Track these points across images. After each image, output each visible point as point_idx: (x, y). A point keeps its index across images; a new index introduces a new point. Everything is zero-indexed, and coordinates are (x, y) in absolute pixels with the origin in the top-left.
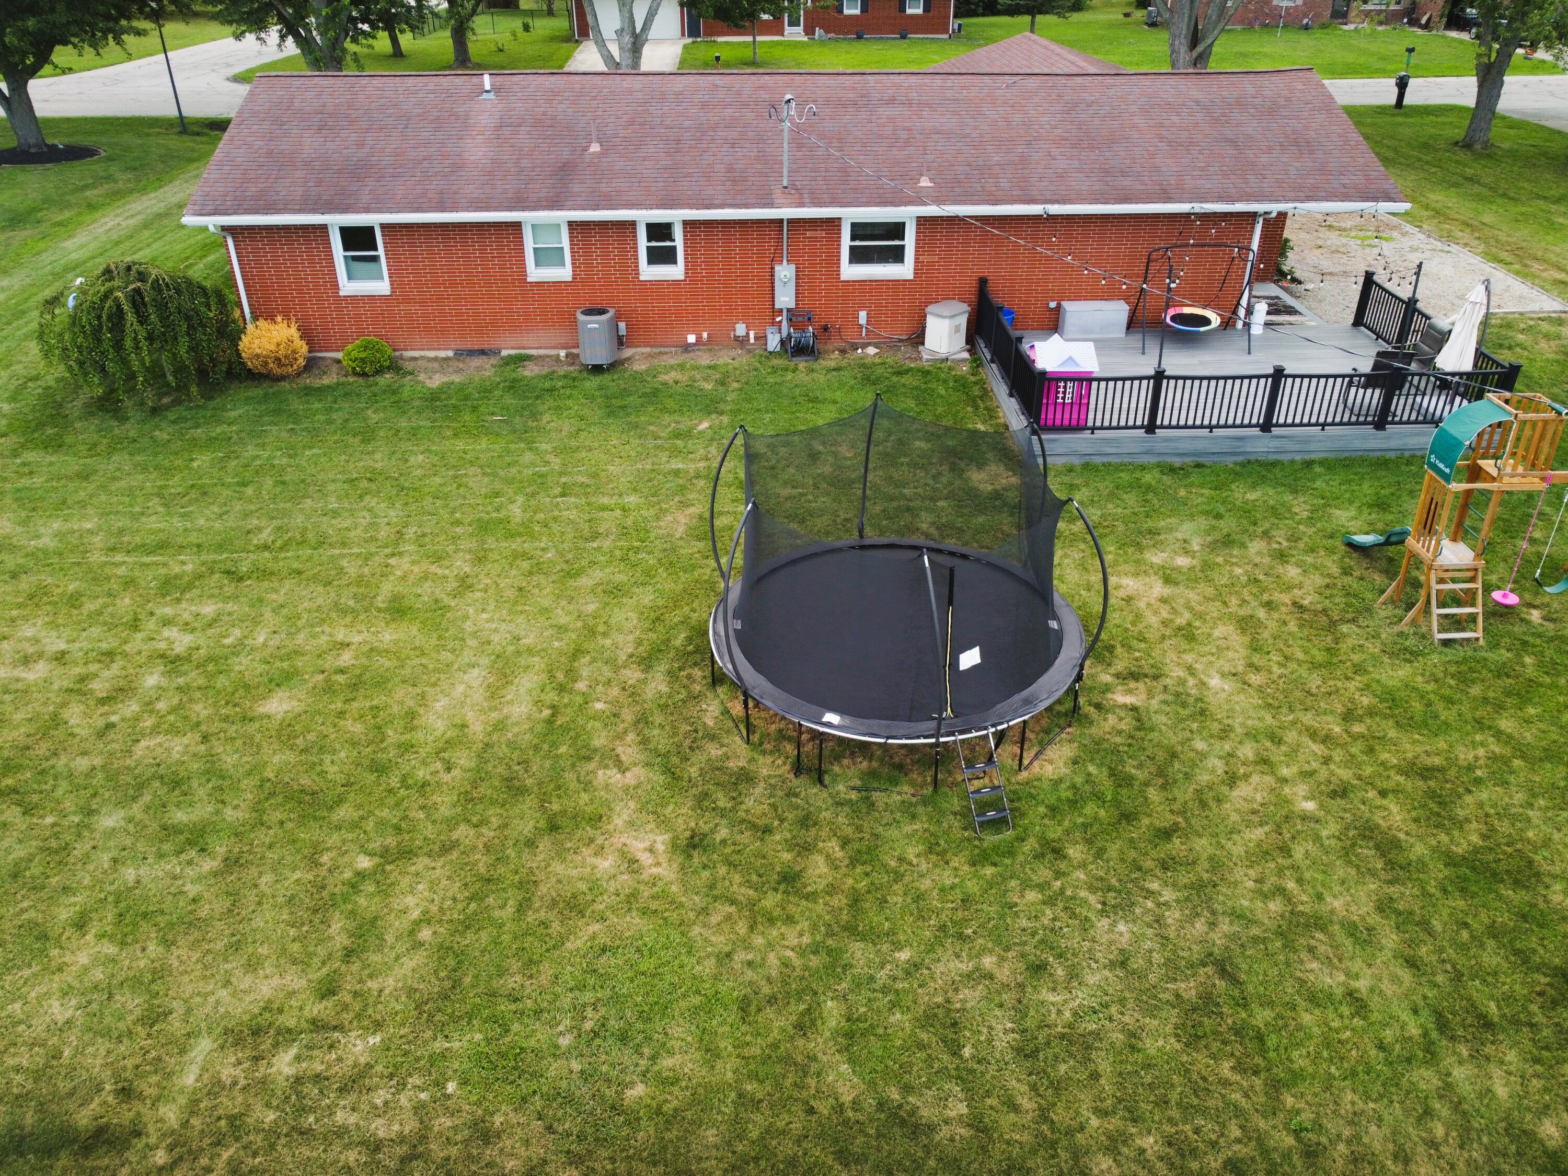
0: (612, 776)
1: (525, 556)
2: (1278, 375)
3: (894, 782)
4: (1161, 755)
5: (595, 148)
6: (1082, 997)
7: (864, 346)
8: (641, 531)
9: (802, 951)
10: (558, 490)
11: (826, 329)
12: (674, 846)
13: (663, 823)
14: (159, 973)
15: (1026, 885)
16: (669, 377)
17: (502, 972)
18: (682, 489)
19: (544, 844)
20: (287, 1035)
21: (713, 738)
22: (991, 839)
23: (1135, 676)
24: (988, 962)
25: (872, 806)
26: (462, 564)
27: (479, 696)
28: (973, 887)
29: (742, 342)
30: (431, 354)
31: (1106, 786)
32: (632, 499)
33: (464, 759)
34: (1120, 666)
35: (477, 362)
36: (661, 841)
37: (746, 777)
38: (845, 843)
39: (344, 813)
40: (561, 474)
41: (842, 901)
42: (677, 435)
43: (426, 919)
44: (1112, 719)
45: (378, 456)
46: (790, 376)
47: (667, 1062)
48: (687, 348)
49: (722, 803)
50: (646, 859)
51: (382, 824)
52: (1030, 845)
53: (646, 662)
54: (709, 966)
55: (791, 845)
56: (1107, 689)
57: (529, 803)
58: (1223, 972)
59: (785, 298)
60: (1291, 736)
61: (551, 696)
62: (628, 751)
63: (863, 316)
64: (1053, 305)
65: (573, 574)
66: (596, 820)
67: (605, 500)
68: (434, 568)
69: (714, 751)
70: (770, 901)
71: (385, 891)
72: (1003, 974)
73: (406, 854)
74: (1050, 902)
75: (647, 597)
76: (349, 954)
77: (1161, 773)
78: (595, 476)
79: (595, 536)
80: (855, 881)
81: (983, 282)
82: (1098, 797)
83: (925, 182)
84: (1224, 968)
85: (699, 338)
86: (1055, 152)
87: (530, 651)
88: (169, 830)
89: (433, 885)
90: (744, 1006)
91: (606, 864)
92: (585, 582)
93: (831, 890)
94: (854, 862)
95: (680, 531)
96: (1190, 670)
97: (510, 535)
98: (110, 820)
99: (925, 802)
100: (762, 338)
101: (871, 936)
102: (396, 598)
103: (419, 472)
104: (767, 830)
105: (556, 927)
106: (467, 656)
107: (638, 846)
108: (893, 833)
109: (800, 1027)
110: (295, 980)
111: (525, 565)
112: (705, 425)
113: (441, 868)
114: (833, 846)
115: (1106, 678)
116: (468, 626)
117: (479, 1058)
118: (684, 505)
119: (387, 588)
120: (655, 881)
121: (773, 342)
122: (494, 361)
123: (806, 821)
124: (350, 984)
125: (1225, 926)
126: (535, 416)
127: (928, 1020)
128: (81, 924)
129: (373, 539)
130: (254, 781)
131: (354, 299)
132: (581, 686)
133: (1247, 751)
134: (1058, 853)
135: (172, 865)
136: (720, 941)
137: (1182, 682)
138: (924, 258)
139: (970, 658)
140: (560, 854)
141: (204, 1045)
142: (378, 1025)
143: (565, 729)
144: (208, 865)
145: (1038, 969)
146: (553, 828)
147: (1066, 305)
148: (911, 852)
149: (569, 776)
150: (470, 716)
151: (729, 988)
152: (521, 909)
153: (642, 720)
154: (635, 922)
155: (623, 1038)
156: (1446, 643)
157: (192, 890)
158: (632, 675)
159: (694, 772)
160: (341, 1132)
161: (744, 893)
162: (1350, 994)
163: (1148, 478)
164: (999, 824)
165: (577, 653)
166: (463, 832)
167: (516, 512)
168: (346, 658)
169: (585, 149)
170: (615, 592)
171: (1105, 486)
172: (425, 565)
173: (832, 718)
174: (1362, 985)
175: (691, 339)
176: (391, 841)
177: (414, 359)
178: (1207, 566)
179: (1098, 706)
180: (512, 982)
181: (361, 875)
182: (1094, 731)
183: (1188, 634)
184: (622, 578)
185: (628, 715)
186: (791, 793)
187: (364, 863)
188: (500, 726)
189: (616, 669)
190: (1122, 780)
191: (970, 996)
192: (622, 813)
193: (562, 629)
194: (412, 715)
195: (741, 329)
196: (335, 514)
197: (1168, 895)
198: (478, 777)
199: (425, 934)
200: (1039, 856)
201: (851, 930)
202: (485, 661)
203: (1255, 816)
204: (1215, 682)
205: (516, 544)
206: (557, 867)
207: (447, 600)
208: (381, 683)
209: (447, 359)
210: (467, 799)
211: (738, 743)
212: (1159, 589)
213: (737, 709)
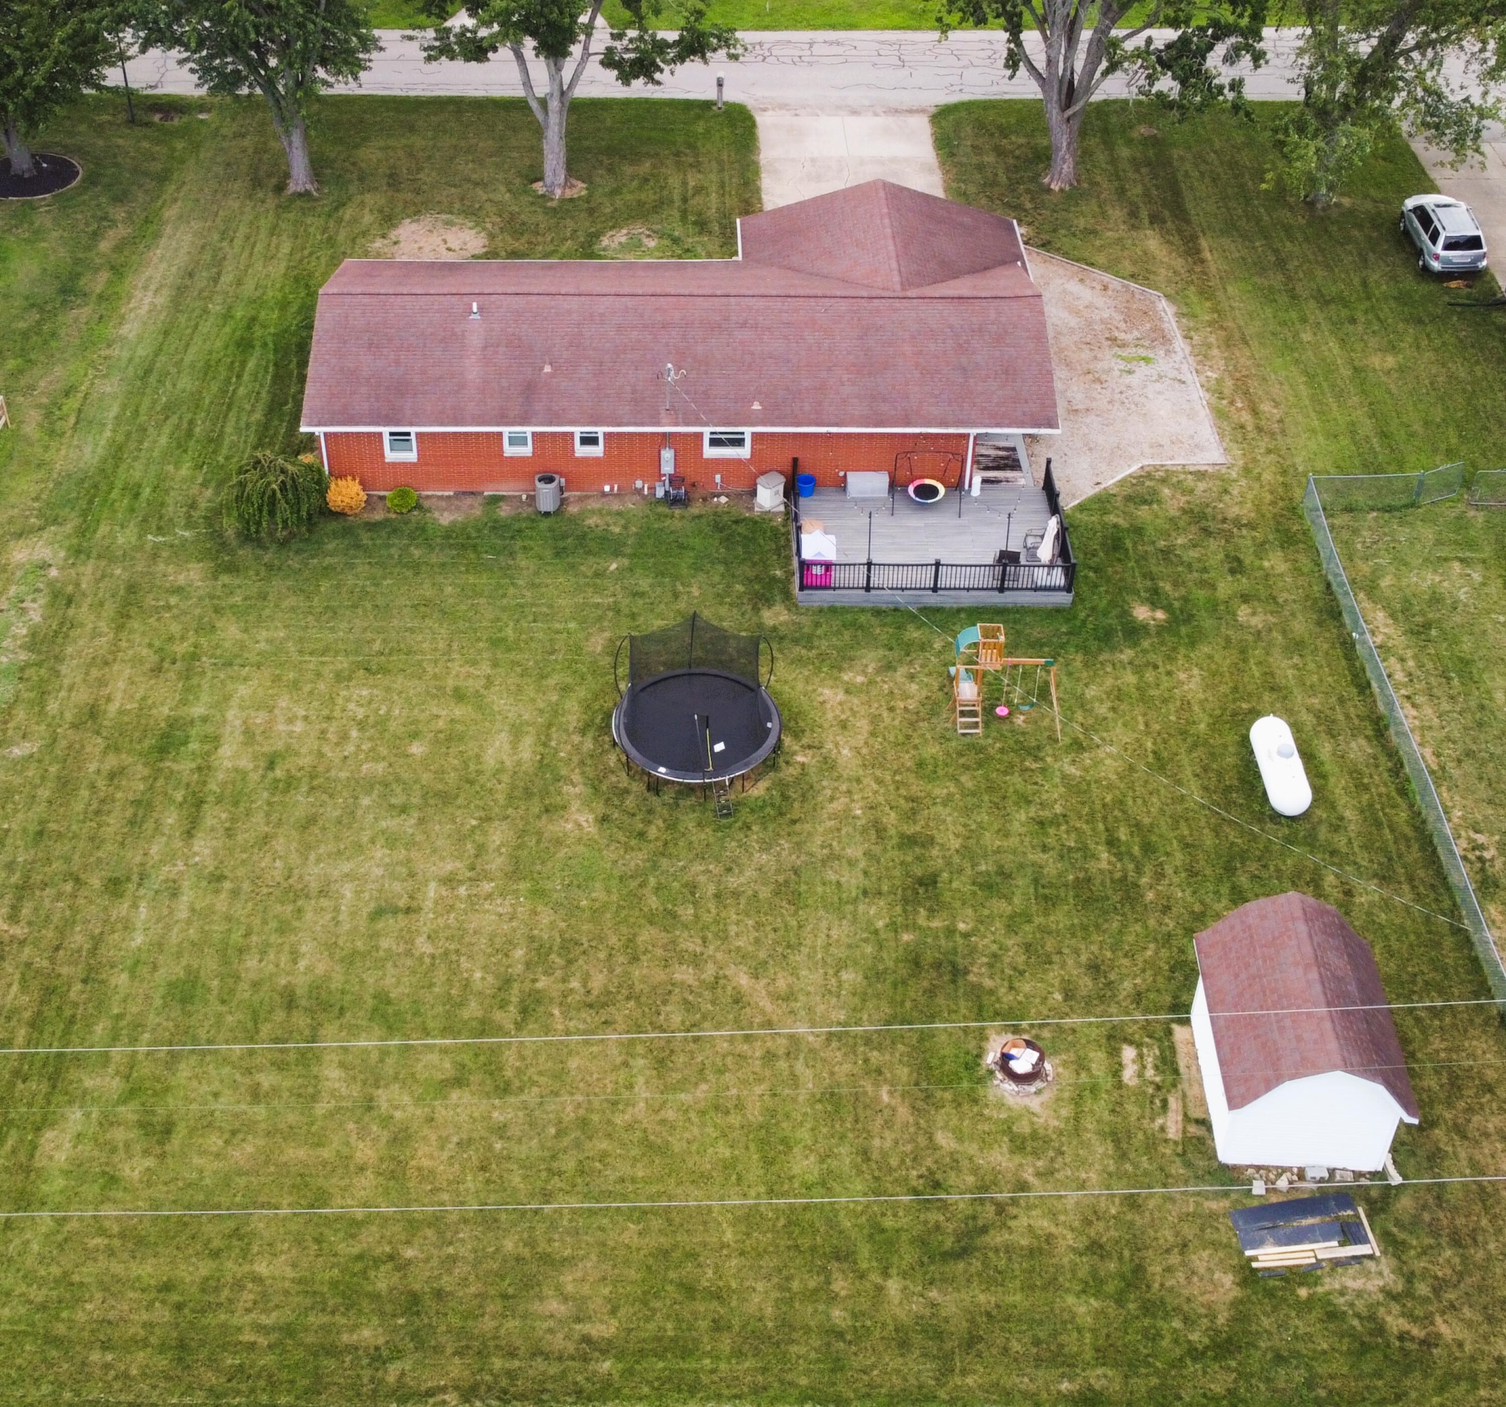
0: (570, 789)
1: (519, 664)
2: (938, 564)
3: (688, 796)
4: (806, 787)
5: (548, 369)
6: (742, 880)
7: (718, 496)
8: (578, 650)
9: (644, 861)
10: (531, 618)
11: (694, 485)
12: (596, 820)
13: (592, 810)
14: (409, 861)
15: (733, 839)
16: (591, 521)
17: (534, 864)
18: (600, 619)
19: (544, 817)
20: (461, 883)
21: (613, 772)
22: (724, 821)
23: (810, 747)
24: (711, 867)
25: (678, 805)
26: (485, 668)
27: (507, 746)
28: (711, 840)
29: (639, 491)
30: (439, 493)
31: (778, 800)
32: (572, 625)
33: (506, 778)
34: (805, 741)
35: (469, 500)
36: (591, 817)
37: (626, 791)
38: (665, 821)
39: (459, 801)
40: (532, 605)
41: (659, 844)
42: (597, 575)
43: (502, 845)
44: (791, 770)
45: (425, 586)
46: (668, 522)
47: (594, 895)
48: (604, 495)
49: (617, 802)
50: (585, 824)
51: (477, 807)
52: (739, 824)
53: (583, 732)
54: (609, 865)
55: (643, 821)
56: (795, 753)
57: (536, 800)
58: (796, 873)
59: (668, 468)
60: (865, 781)
61: (540, 749)
62: (576, 777)
63: (718, 478)
64: (842, 474)
65: (543, 677)
66: (564, 808)
67: (558, 626)
68: (471, 670)
69: (614, 779)
70: (633, 842)
71: (485, 833)
72: (716, 871)
73: (489, 819)
74: (740, 846)
75: (582, 693)
76: (477, 856)
77: (803, 795)
78: (551, 607)
79: (553, 652)
80: (667, 836)
81: (795, 460)
82: (772, 805)
83: (756, 406)
84: (796, 872)
85: (612, 489)
86: (845, 377)
87: (528, 724)
88: (393, 806)
89: (502, 832)
90: (621, 878)
91: (569, 826)
92: (551, 682)
93: (657, 839)
94: (667, 828)
95: (599, 649)
96: (837, 745)
97: (509, 650)
98: (366, 801)
99: (700, 805)
100: (652, 489)
101: (670, 857)
102: (456, 689)
103: (451, 600)
104: (634, 815)
105: (552, 850)
106: (498, 725)
107: (582, 819)
108: (685, 818)
109: (640, 886)
110: (458, 864)
111: (519, 670)
112: (614, 566)
113: (505, 825)
114: (660, 823)
115: (796, 748)
116: (496, 708)
117: (529, 891)
118: (602, 630)
119: (450, 683)
120: (589, 833)
121: (660, 493)
122: (480, 499)
123: (650, 811)
124: (478, 867)
125: (803, 858)
126: (512, 555)
127: (686, 885)
128: (373, 841)
129: (436, 649)
130: (417, 786)
131: (394, 465)
132: (553, 744)
133: (844, 788)
134: (749, 828)
135: (397, 821)
136: (613, 856)
137: (830, 751)
138: (757, 447)
139: (719, 747)
140: (551, 821)
141: (433, 885)
142: (492, 880)
143: (548, 765)
144: (413, 821)
145: (729, 870)
146: (547, 811)
147: (850, 475)
148: (691, 825)
149: (552, 788)
150: (505, 757)
151: (617, 873)
152: (538, 842)
153: (582, 763)
154: (581, 849)
155: (579, 887)
156: (964, 735)
157: (410, 831)
158: (576, 739)
159: (604, 788)
160: (488, 911)
161: (623, 839)
162: (838, 883)
163: (863, 619)
164: (728, 815)
165: (550, 726)
166: (510, 811)
167: (509, 632)
168: (441, 724)
169: (542, 369)
170: (566, 689)
171: (836, 623)
172: (467, 668)
173: (662, 770)
174: (843, 880)
175: (607, 488)
176: (482, 814)
177: (428, 497)
178: (871, 682)
179: (787, 763)
180: (539, 867)
181: (474, 827)
182: (781, 775)
183: (844, 725)
184: (569, 680)
185: (576, 759)
186: (645, 799)
187: (474, 822)
188: (519, 763)
189: (569, 735)
190: (785, 797)
191: (702, 879)
192: (575, 805)
193: (541, 711)
194: (478, 756)
195: (639, 484)
196: (412, 630)
197: (786, 846)
198: (513, 787)
199: (503, 850)
200: (741, 829)
201: (663, 854)
202: (507, 728)
203: (833, 816)
204: (845, 752)
205: (513, 656)
206: (550, 827)
207: (482, 691)
208: (461, 738)
209: (449, 497)
210: (510, 797)
211: (624, 774)
212: (841, 696)
213: (624, 758)
